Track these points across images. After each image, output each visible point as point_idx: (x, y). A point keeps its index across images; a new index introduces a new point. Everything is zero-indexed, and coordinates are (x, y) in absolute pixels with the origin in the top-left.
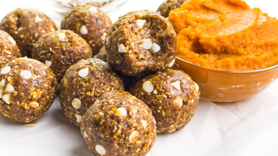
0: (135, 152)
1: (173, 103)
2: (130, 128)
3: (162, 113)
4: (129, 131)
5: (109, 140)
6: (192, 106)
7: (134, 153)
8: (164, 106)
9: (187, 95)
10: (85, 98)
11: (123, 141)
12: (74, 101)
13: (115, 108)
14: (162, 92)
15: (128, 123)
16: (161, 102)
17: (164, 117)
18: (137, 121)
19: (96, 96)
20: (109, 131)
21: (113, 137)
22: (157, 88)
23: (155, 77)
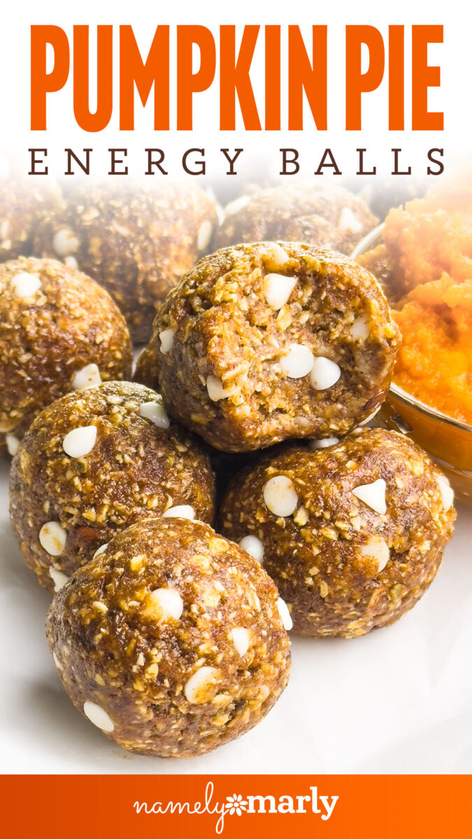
0: (210, 726)
1: (356, 559)
2: (188, 659)
3: (319, 588)
4: (187, 669)
5: (119, 694)
6: (422, 563)
7: (207, 729)
8: (326, 568)
9: (407, 529)
10: (77, 526)
11: (164, 699)
12: (46, 531)
13: (146, 591)
14: (321, 518)
15: (183, 642)
16: (316, 551)
17: (327, 600)
18: (214, 636)
19: (114, 523)
20: (119, 668)
21: (133, 688)
22: (308, 503)
23: (304, 464)
